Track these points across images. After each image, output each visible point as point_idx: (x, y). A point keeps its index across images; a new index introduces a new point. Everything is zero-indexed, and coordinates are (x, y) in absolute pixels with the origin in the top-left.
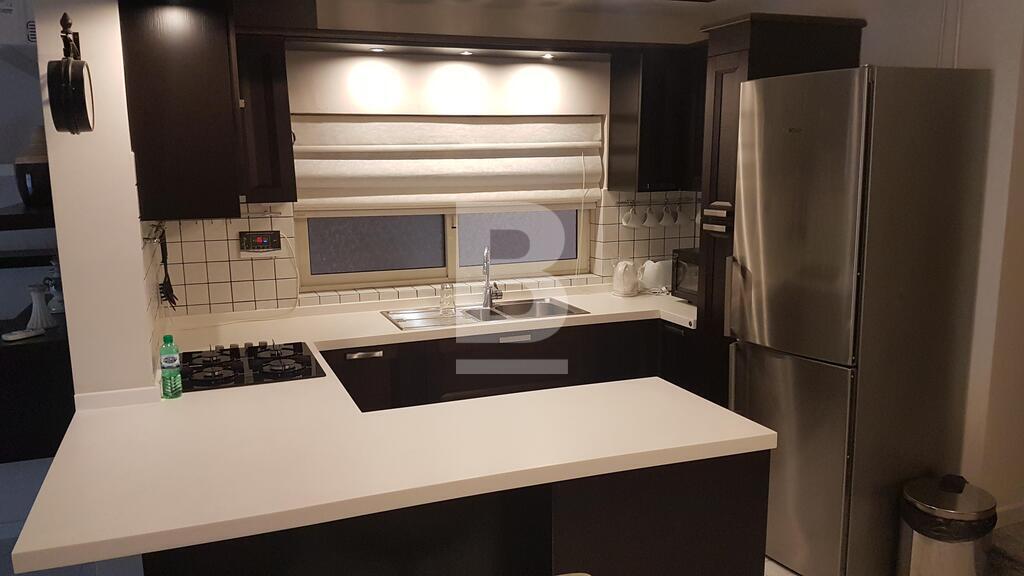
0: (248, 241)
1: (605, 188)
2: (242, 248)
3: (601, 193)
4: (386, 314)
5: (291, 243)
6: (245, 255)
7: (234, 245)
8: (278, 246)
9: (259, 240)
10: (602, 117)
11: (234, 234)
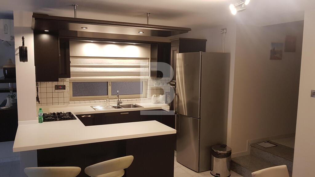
0: (57, 87)
1: (150, 76)
2: (56, 89)
3: (149, 77)
4: (92, 107)
5: (68, 88)
6: (56, 91)
7: (54, 88)
8: (65, 89)
9: (60, 87)
10: (149, 58)
11: (54, 86)
